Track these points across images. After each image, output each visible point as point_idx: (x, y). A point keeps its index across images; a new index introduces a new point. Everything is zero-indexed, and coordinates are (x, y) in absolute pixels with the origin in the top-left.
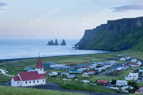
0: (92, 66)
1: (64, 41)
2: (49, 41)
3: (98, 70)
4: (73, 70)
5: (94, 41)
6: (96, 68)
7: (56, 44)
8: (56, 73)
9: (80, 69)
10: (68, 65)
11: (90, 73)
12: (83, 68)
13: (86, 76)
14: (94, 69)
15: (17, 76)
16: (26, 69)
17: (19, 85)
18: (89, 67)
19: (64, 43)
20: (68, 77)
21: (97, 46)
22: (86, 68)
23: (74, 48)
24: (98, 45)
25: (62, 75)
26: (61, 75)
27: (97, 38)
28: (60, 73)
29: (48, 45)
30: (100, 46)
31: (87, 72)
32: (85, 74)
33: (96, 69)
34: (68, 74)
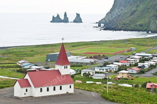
0: (132, 58)
1: (78, 15)
2: (53, 16)
3: (144, 66)
4: (101, 67)
5: (130, 15)
6: (139, 62)
7: (66, 20)
8: (73, 71)
9: (112, 64)
10: (91, 58)
11: (130, 71)
12: (118, 62)
13: (125, 76)
14: (136, 65)
15: (25, 78)
16: (20, 65)
17: (28, 95)
18: (127, 60)
19: (78, 20)
20: (94, 78)
21: (135, 25)
22: (122, 63)
23: (97, 27)
24: (138, 23)
25: (84, 74)
26: (82, 75)
27: (136, 11)
28: (80, 71)
29: (51, 22)
30: (141, 25)
31: (126, 70)
32: (123, 73)
33: (140, 64)
34: (94, 73)
